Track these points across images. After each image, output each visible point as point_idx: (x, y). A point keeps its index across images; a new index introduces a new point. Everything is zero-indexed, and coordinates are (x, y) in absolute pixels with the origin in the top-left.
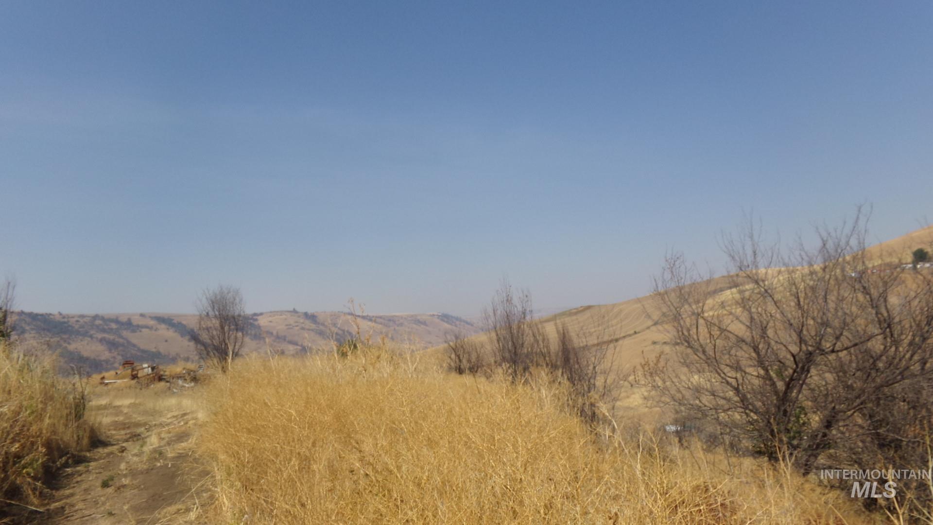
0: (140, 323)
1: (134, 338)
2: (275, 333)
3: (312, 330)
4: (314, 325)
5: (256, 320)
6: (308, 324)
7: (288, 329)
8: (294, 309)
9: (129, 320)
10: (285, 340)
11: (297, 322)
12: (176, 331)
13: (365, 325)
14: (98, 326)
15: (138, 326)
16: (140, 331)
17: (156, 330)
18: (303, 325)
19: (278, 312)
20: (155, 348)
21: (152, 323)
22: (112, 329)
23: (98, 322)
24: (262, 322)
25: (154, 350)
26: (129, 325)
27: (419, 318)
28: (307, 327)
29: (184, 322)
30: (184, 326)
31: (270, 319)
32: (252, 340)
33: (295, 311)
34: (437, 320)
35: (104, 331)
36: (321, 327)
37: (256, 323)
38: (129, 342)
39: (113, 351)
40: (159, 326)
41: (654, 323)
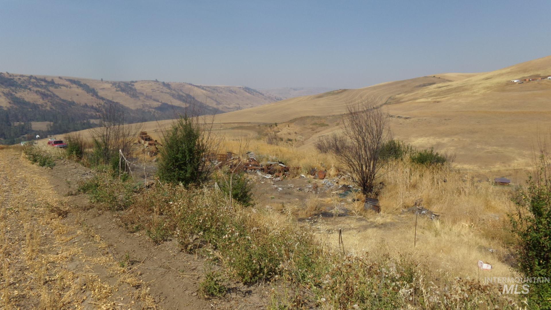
0: (60, 83)
1: (57, 92)
2: (145, 93)
3: (168, 93)
4: (169, 90)
5: (133, 85)
6: (166, 89)
7: (153, 92)
8: (156, 80)
9: (53, 80)
10: (151, 98)
11: (158, 88)
12: (83, 89)
13: (199, 91)
14: (33, 83)
15: (59, 85)
16: (60, 88)
17: (70, 88)
18: (162, 90)
19: (146, 81)
20: (71, 99)
21: (67, 83)
22: (42, 85)
23: (33, 80)
24: (137, 86)
25: (70, 100)
26: (52, 83)
27: (231, 89)
28: (164, 91)
29: (88, 84)
30: (88, 87)
31: (142, 85)
32: (131, 97)
33: (157, 81)
34: (242, 91)
35: (37, 86)
36: (174, 92)
37: (133, 87)
38: (54, 94)
39: (45, 99)
40: (72, 86)
41: (384, 103)
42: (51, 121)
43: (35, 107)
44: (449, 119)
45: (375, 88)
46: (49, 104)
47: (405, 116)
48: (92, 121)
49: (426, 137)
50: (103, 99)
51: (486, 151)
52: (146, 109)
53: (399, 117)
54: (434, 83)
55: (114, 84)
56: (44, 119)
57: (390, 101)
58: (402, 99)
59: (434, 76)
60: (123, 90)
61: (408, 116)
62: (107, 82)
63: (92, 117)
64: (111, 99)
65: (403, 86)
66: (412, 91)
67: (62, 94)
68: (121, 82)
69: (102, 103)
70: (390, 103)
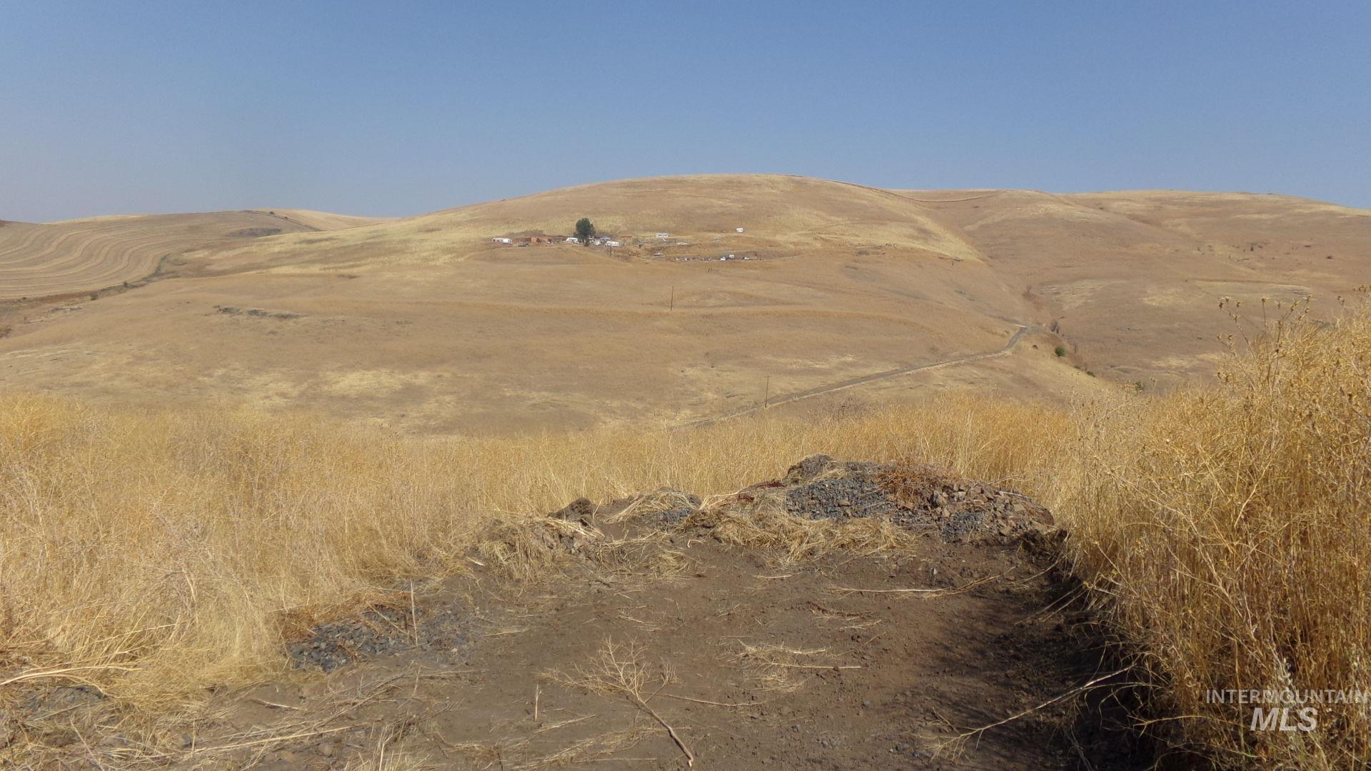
41: (152, 271)
44: (406, 323)
45: (105, 227)
47: (276, 312)
49: (368, 369)
51: (530, 402)
53: (255, 312)
54: (277, 231)
57: (166, 267)
58: (209, 265)
59: (272, 213)
61: (287, 312)
65: (192, 229)
66: (224, 246)
70: (175, 275)
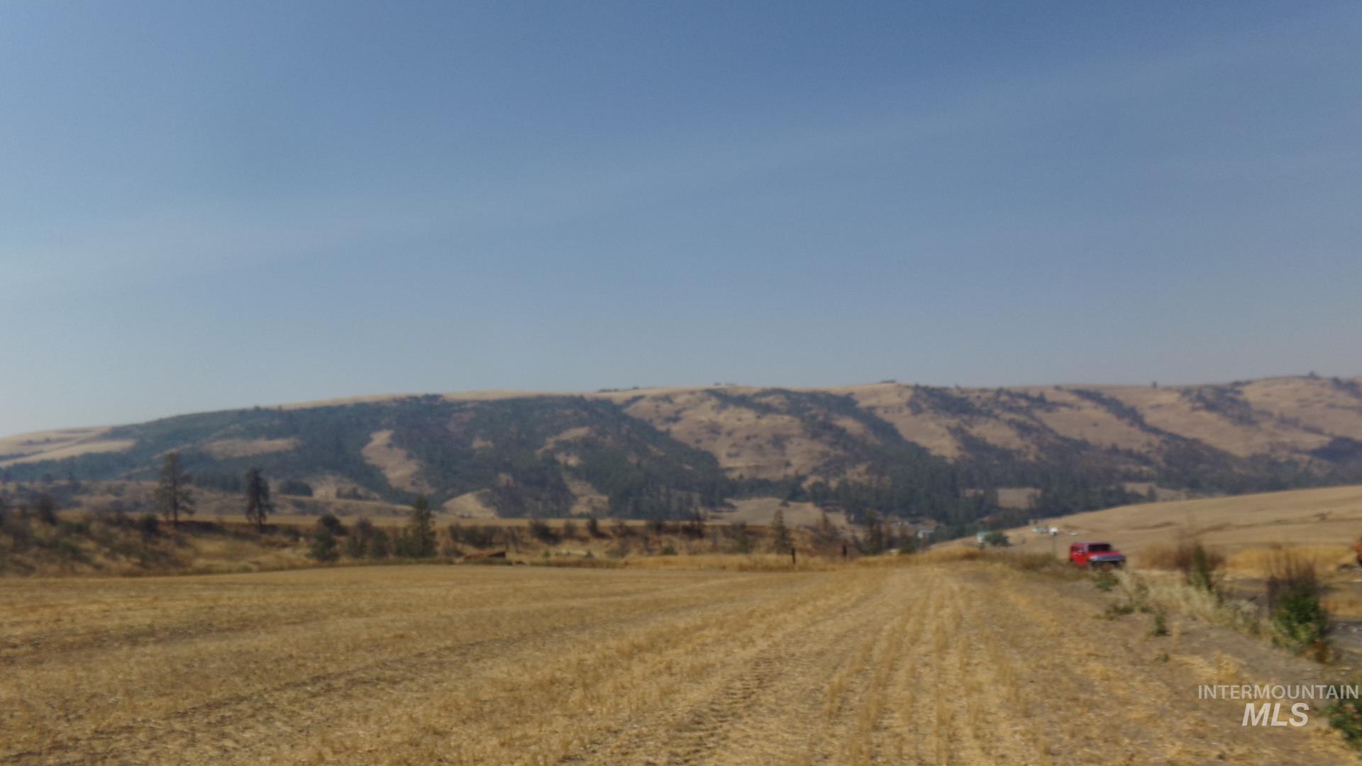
42: (1036, 486)
43: (1005, 455)
46: (1034, 448)
48: (1130, 487)
50: (1155, 431)
52: (1282, 456)
55: (1186, 392)
56: (1022, 482)
60: (1210, 407)
62: (1168, 389)
63: (1129, 477)
64: (1176, 430)
67: (1063, 424)
68: (1206, 386)
69: (1156, 440)
